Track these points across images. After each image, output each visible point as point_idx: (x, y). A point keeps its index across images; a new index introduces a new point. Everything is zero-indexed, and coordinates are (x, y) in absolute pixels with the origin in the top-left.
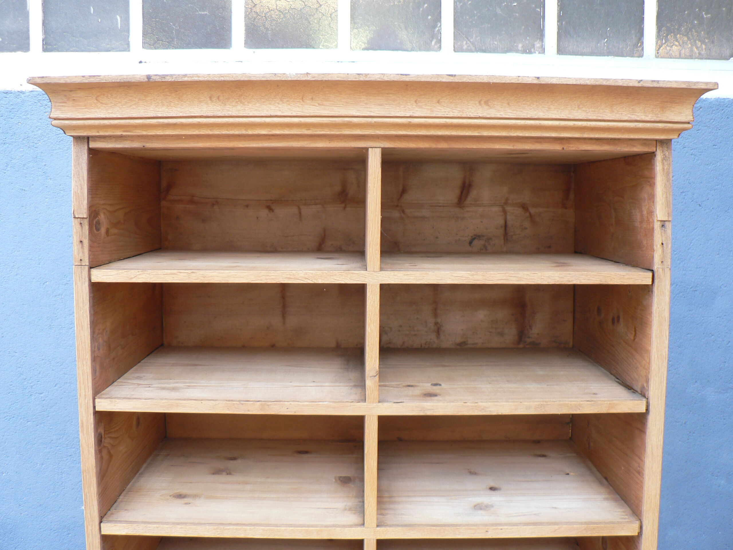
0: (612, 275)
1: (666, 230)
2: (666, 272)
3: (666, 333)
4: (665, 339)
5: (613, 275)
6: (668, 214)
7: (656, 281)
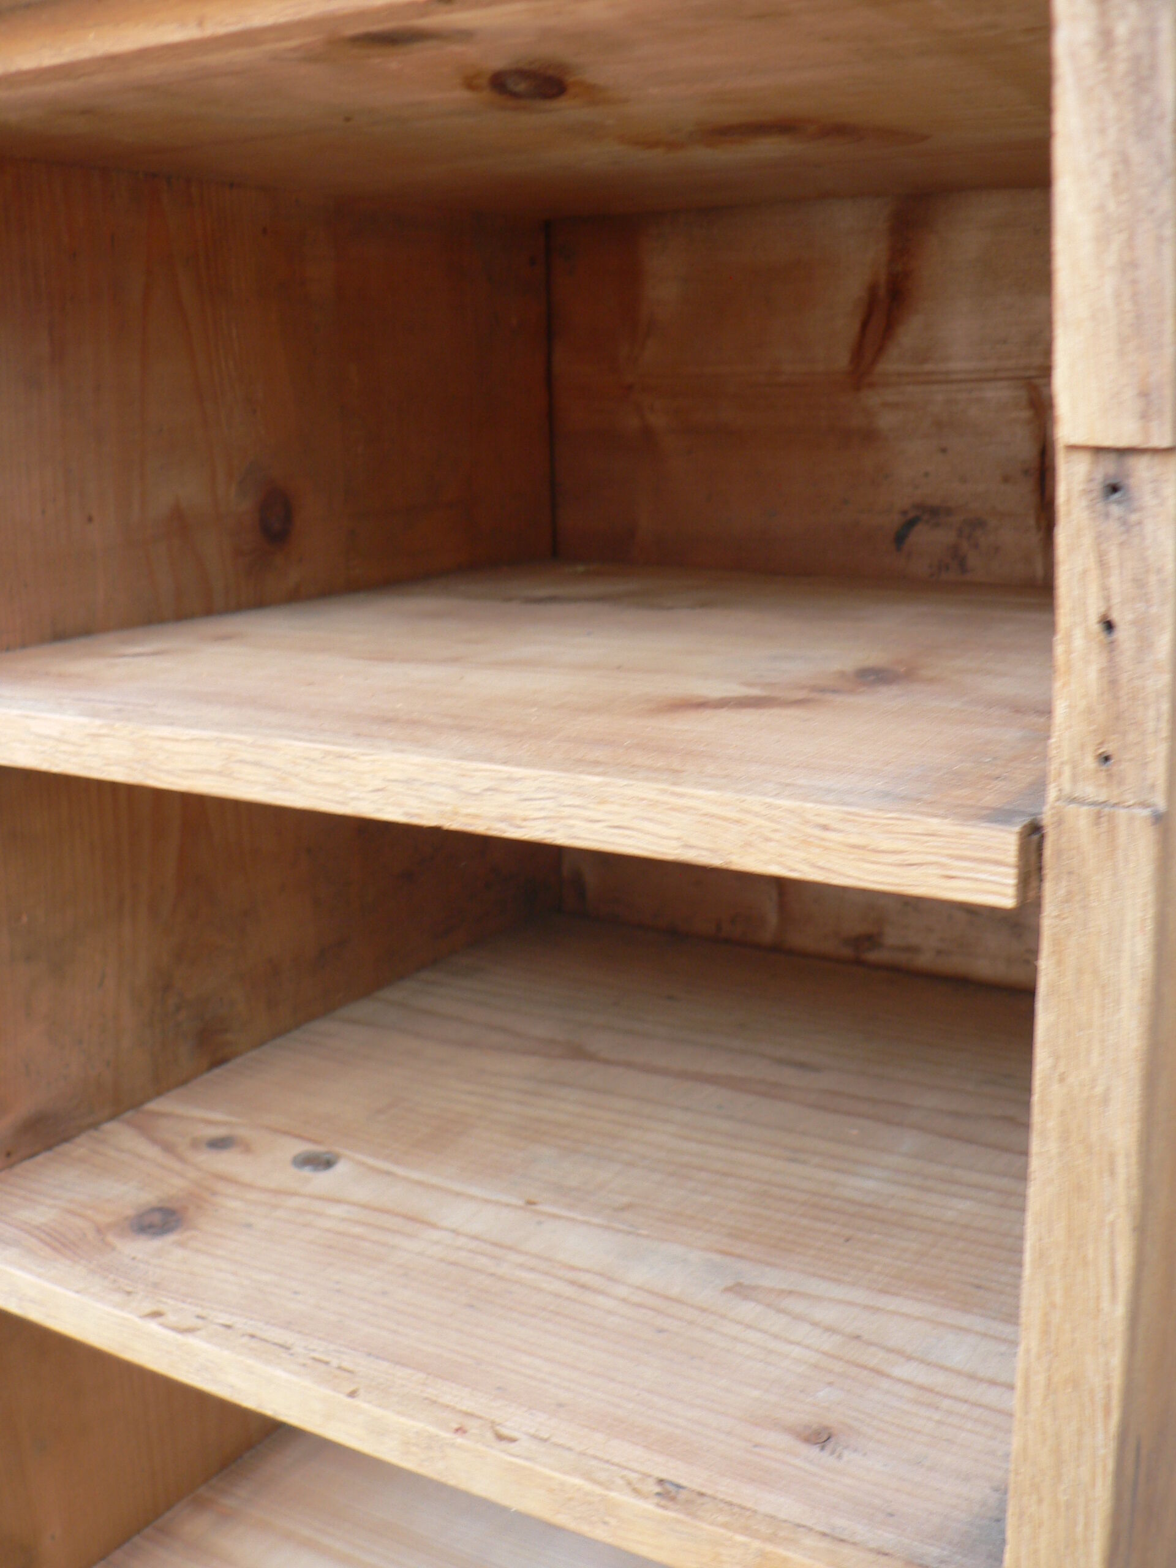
0: (748, 812)
1: (1134, 518)
2: (1122, 838)
3: (1113, 1251)
4: (1106, 1291)
5: (757, 815)
6: (1144, 394)
7: (1052, 892)
